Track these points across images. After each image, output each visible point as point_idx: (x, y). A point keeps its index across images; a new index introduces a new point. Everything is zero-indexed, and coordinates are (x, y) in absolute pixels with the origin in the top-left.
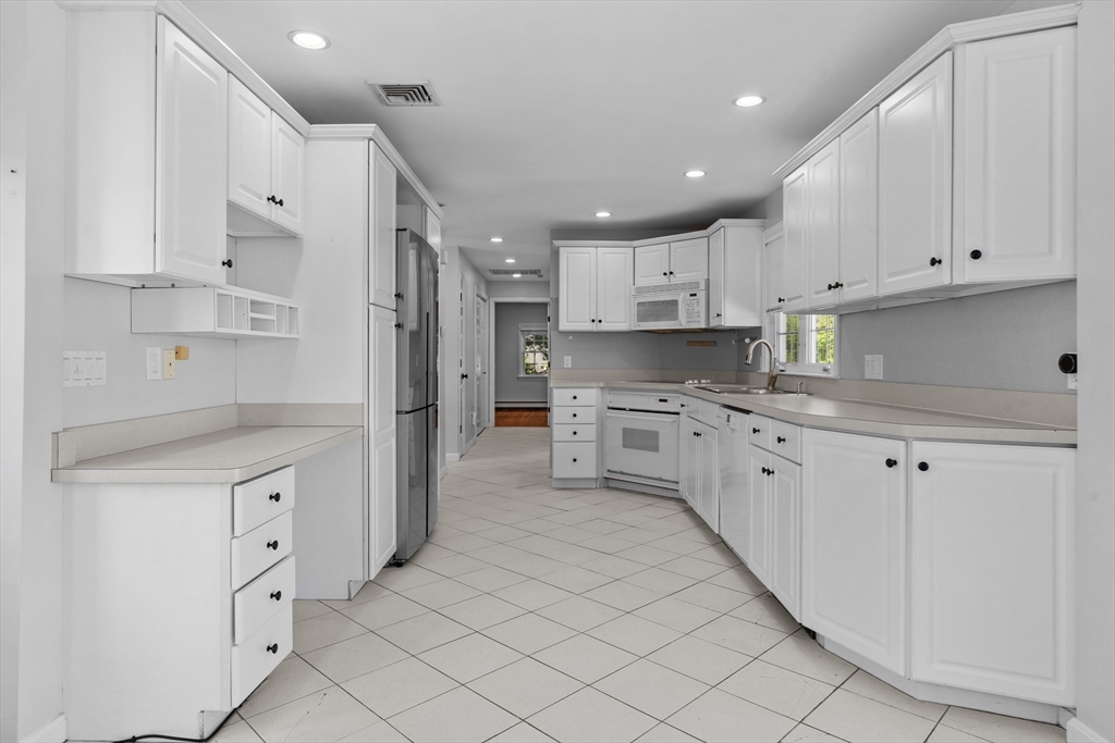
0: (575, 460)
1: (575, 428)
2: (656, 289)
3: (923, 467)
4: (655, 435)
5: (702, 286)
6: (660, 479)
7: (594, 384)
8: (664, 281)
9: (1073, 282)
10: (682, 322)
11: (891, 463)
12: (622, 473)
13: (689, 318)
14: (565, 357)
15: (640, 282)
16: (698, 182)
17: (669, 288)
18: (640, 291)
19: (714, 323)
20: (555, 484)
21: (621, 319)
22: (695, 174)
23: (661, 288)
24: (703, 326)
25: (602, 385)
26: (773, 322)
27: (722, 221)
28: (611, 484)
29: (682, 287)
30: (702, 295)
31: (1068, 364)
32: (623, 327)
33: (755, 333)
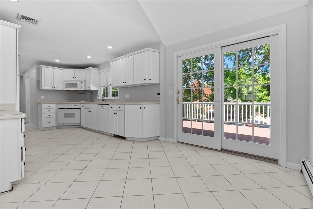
0: (49, 122)
1: (49, 114)
2: (71, 80)
3: (145, 108)
4: (74, 114)
5: (84, 81)
6: (75, 124)
7: (55, 103)
8: (73, 79)
9: (159, 84)
10: (79, 88)
11: (140, 108)
12: (63, 124)
13: (80, 87)
14: (42, 96)
15: (66, 78)
16: (89, 59)
17: (75, 81)
18: (66, 80)
19: (87, 89)
20: (42, 129)
21: (61, 87)
22: (89, 57)
23: (73, 81)
24: (84, 90)
25: (57, 103)
26: (101, 89)
27: (90, 68)
28: (59, 127)
29: (79, 81)
30: (84, 83)
31: (159, 94)
32: (61, 89)
33: (96, 91)
